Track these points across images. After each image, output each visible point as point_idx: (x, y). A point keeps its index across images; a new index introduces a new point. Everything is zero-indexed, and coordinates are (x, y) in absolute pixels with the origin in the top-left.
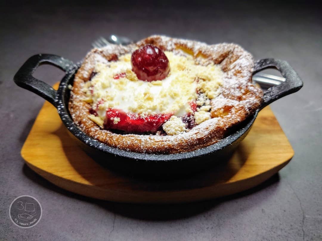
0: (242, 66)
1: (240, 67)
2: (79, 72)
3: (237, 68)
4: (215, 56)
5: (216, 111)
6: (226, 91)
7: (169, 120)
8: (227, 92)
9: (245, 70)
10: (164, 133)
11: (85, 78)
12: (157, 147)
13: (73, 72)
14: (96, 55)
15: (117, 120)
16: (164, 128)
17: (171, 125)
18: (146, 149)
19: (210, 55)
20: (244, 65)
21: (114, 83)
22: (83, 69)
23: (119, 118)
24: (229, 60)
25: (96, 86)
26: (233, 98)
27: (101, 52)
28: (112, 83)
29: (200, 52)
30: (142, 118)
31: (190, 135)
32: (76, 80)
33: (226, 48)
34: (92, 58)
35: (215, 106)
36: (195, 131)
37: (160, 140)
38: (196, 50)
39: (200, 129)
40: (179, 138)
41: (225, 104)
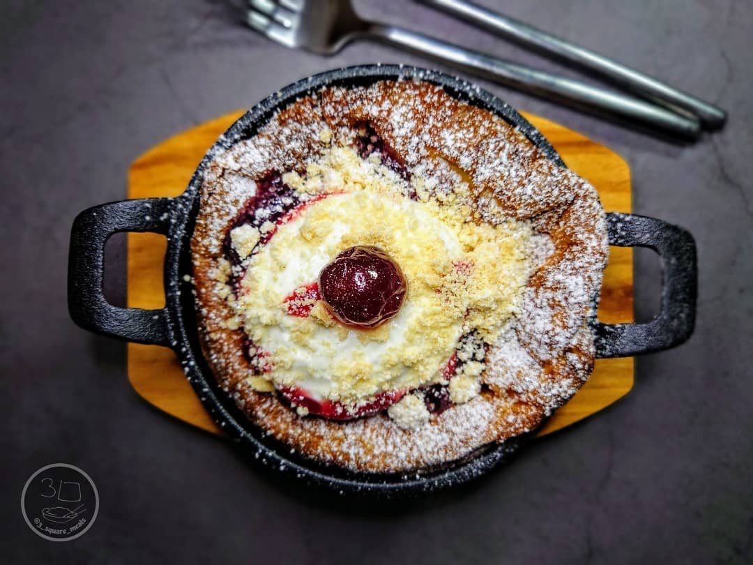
0: (570, 301)
1: (566, 300)
4: (523, 211)
6: (523, 333)
8: (525, 337)
9: (574, 311)
13: (181, 232)
15: (302, 412)
16: (391, 412)
18: (358, 471)
19: (512, 207)
20: (576, 301)
22: (205, 234)
26: (533, 356)
27: (237, 171)
31: (436, 450)
32: (197, 263)
33: (556, 192)
34: (218, 197)
35: (492, 373)
36: (445, 435)
37: (383, 448)
38: (480, 178)
39: (453, 434)
40: (416, 454)
41: (512, 384)
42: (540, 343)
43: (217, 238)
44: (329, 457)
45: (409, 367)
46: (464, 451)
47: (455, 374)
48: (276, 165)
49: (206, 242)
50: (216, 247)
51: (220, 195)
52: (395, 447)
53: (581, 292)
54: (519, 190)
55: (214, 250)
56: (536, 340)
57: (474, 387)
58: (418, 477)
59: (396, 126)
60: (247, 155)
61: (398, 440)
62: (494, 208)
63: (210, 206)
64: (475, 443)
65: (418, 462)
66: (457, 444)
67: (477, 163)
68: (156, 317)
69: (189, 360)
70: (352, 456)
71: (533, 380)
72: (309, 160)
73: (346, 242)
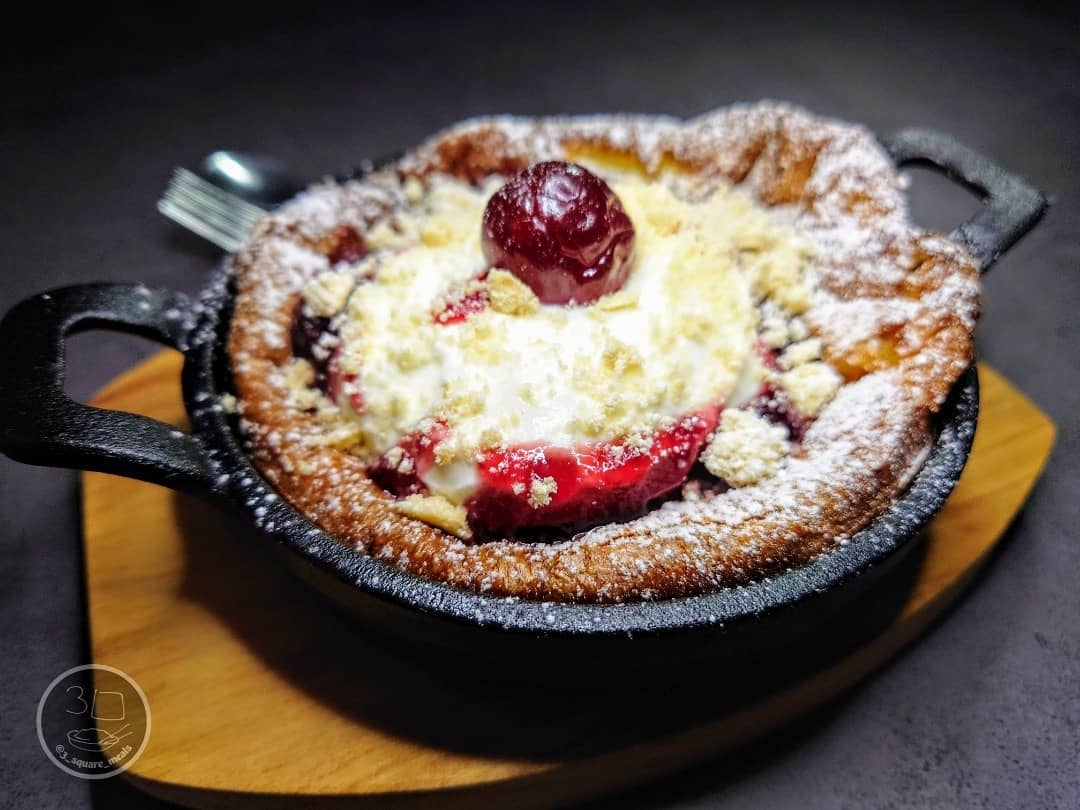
0: (867, 174)
1: (860, 179)
2: (240, 330)
3: (848, 184)
4: (727, 161)
5: (849, 353)
6: (837, 273)
7: (720, 431)
8: (844, 277)
9: (880, 187)
10: (715, 484)
11: (276, 350)
12: (758, 548)
13: (207, 335)
14: (278, 245)
15: (543, 489)
16: (713, 463)
17: (740, 446)
18: (721, 567)
19: (710, 160)
20: (872, 172)
21: (450, 340)
22: (254, 315)
23: (551, 478)
24: (770, 165)
25: (365, 371)
26: (876, 291)
27: (292, 229)
28: (439, 345)
29: (668, 156)
30: (642, 454)
31: (841, 466)
32: (244, 369)
34: (269, 260)
37: (741, 514)
38: (648, 148)
40: (810, 487)
42: (871, 259)
43: (278, 321)
47: (783, 368)
48: (352, 217)
49: (257, 328)
50: (277, 336)
51: (273, 256)
53: (870, 160)
55: (274, 342)
63: (257, 272)
65: (825, 497)
66: (867, 438)
69: (262, 495)
70: (691, 540)
72: (401, 214)
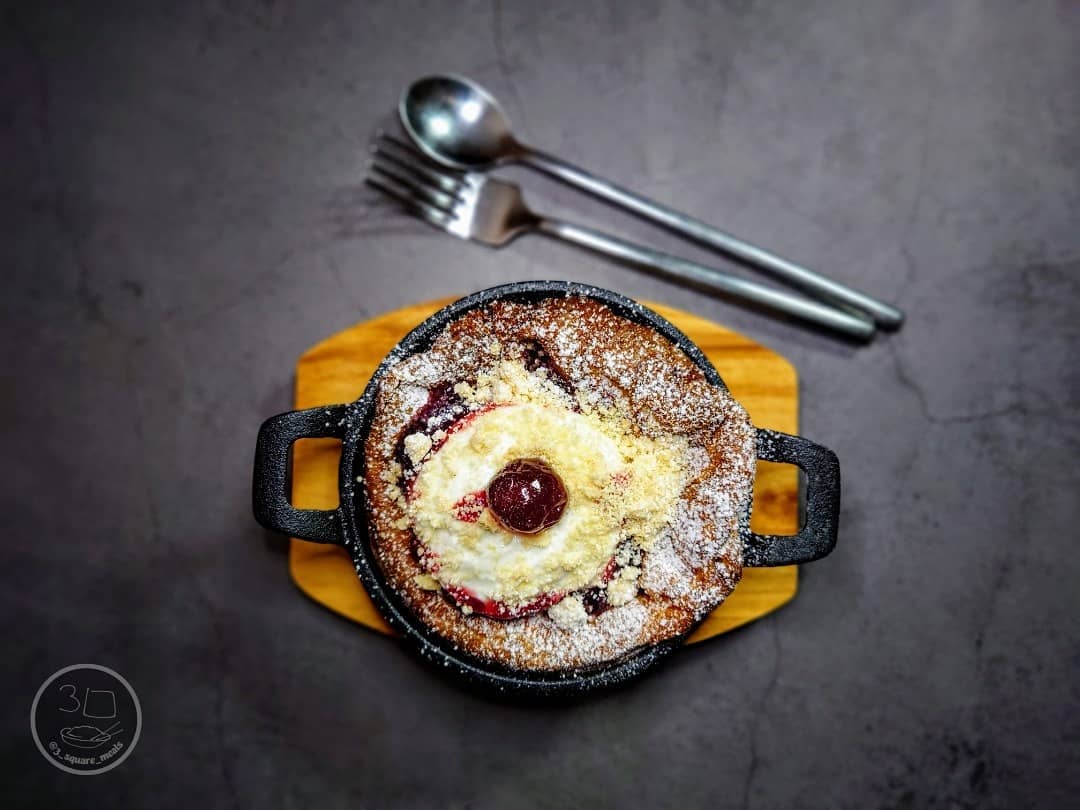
2: (371, 445)
9: (721, 524)
11: (387, 458)
12: (536, 669)
20: (723, 515)
22: (379, 439)
27: (411, 383)
31: (592, 650)
32: (370, 466)
33: (708, 413)
34: (394, 407)
35: (648, 579)
36: (601, 636)
37: (542, 648)
38: (639, 397)
39: (610, 636)
40: (573, 653)
41: (665, 590)
42: (692, 552)
43: (391, 443)
44: (491, 654)
45: (568, 571)
46: (618, 651)
47: (613, 578)
48: (448, 377)
49: (380, 447)
50: (389, 451)
51: (396, 404)
52: (554, 646)
53: (728, 508)
54: (674, 410)
55: (387, 454)
56: (688, 548)
57: (630, 592)
58: (575, 676)
59: (561, 347)
60: (422, 368)
61: (557, 640)
62: (652, 422)
63: (386, 414)
64: (629, 645)
65: (575, 662)
66: (612, 645)
67: (636, 383)
68: (331, 518)
69: (361, 558)
70: (513, 654)
71: (685, 586)
72: (479, 372)
73: (511, 453)
